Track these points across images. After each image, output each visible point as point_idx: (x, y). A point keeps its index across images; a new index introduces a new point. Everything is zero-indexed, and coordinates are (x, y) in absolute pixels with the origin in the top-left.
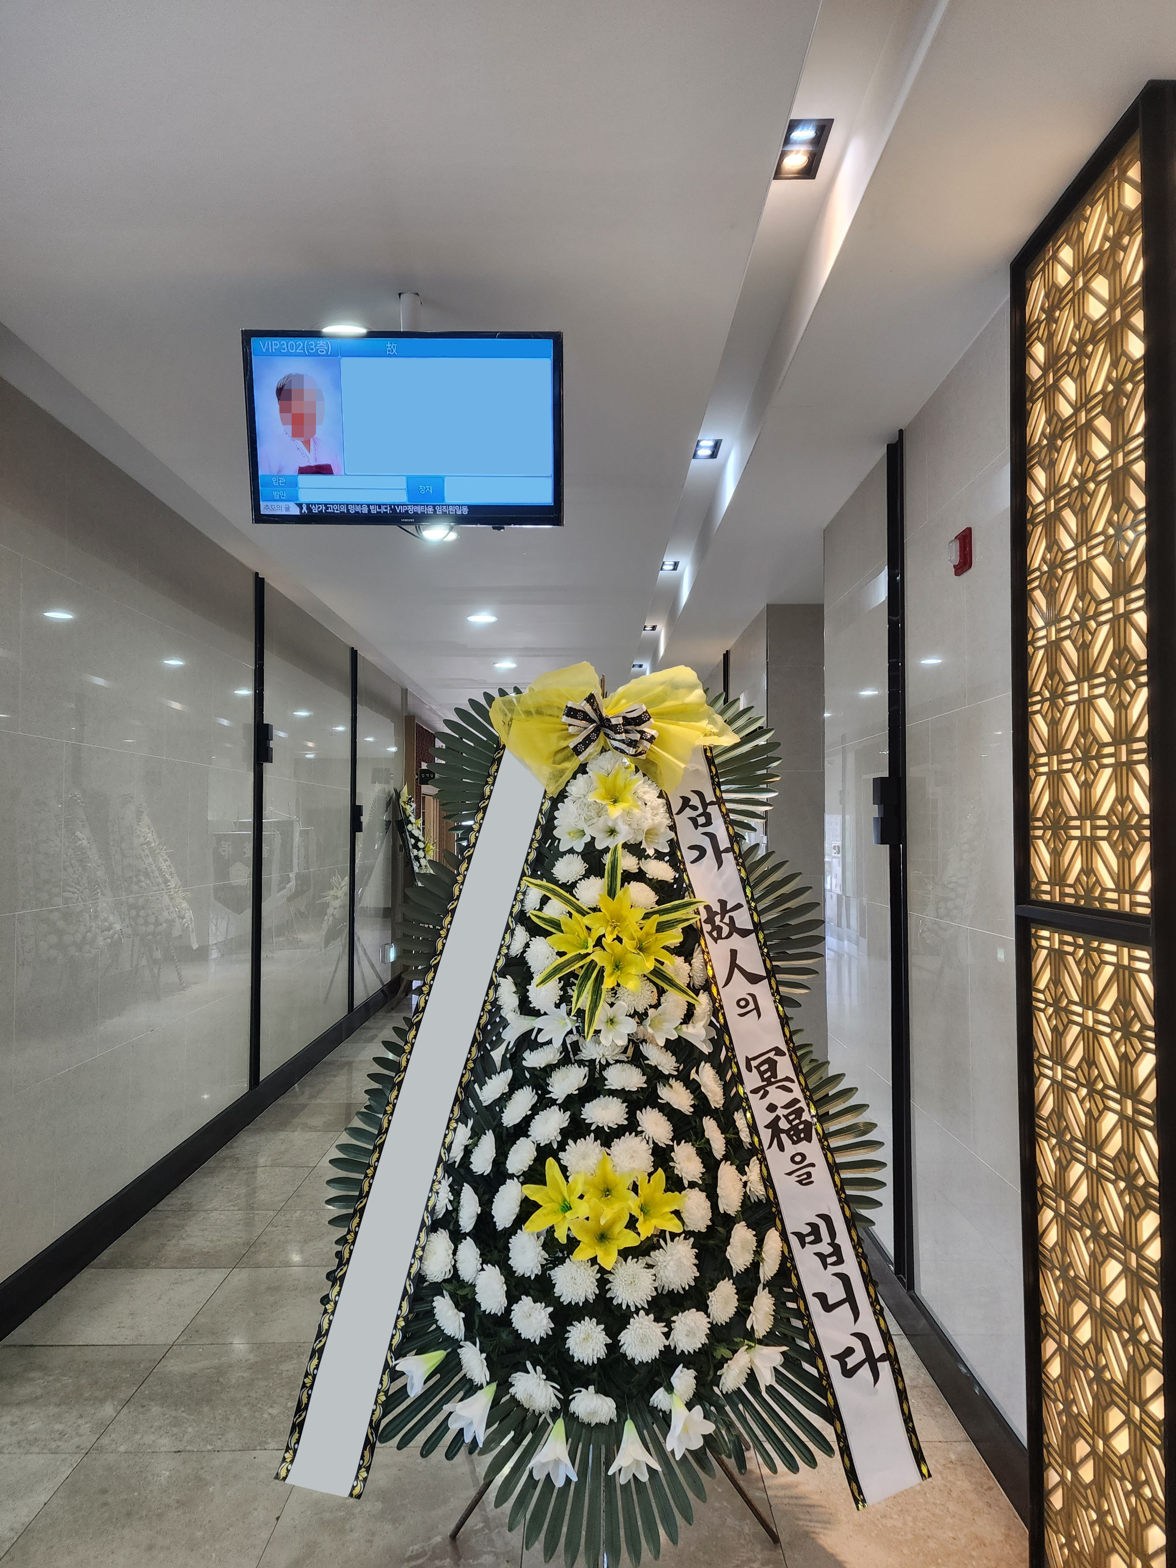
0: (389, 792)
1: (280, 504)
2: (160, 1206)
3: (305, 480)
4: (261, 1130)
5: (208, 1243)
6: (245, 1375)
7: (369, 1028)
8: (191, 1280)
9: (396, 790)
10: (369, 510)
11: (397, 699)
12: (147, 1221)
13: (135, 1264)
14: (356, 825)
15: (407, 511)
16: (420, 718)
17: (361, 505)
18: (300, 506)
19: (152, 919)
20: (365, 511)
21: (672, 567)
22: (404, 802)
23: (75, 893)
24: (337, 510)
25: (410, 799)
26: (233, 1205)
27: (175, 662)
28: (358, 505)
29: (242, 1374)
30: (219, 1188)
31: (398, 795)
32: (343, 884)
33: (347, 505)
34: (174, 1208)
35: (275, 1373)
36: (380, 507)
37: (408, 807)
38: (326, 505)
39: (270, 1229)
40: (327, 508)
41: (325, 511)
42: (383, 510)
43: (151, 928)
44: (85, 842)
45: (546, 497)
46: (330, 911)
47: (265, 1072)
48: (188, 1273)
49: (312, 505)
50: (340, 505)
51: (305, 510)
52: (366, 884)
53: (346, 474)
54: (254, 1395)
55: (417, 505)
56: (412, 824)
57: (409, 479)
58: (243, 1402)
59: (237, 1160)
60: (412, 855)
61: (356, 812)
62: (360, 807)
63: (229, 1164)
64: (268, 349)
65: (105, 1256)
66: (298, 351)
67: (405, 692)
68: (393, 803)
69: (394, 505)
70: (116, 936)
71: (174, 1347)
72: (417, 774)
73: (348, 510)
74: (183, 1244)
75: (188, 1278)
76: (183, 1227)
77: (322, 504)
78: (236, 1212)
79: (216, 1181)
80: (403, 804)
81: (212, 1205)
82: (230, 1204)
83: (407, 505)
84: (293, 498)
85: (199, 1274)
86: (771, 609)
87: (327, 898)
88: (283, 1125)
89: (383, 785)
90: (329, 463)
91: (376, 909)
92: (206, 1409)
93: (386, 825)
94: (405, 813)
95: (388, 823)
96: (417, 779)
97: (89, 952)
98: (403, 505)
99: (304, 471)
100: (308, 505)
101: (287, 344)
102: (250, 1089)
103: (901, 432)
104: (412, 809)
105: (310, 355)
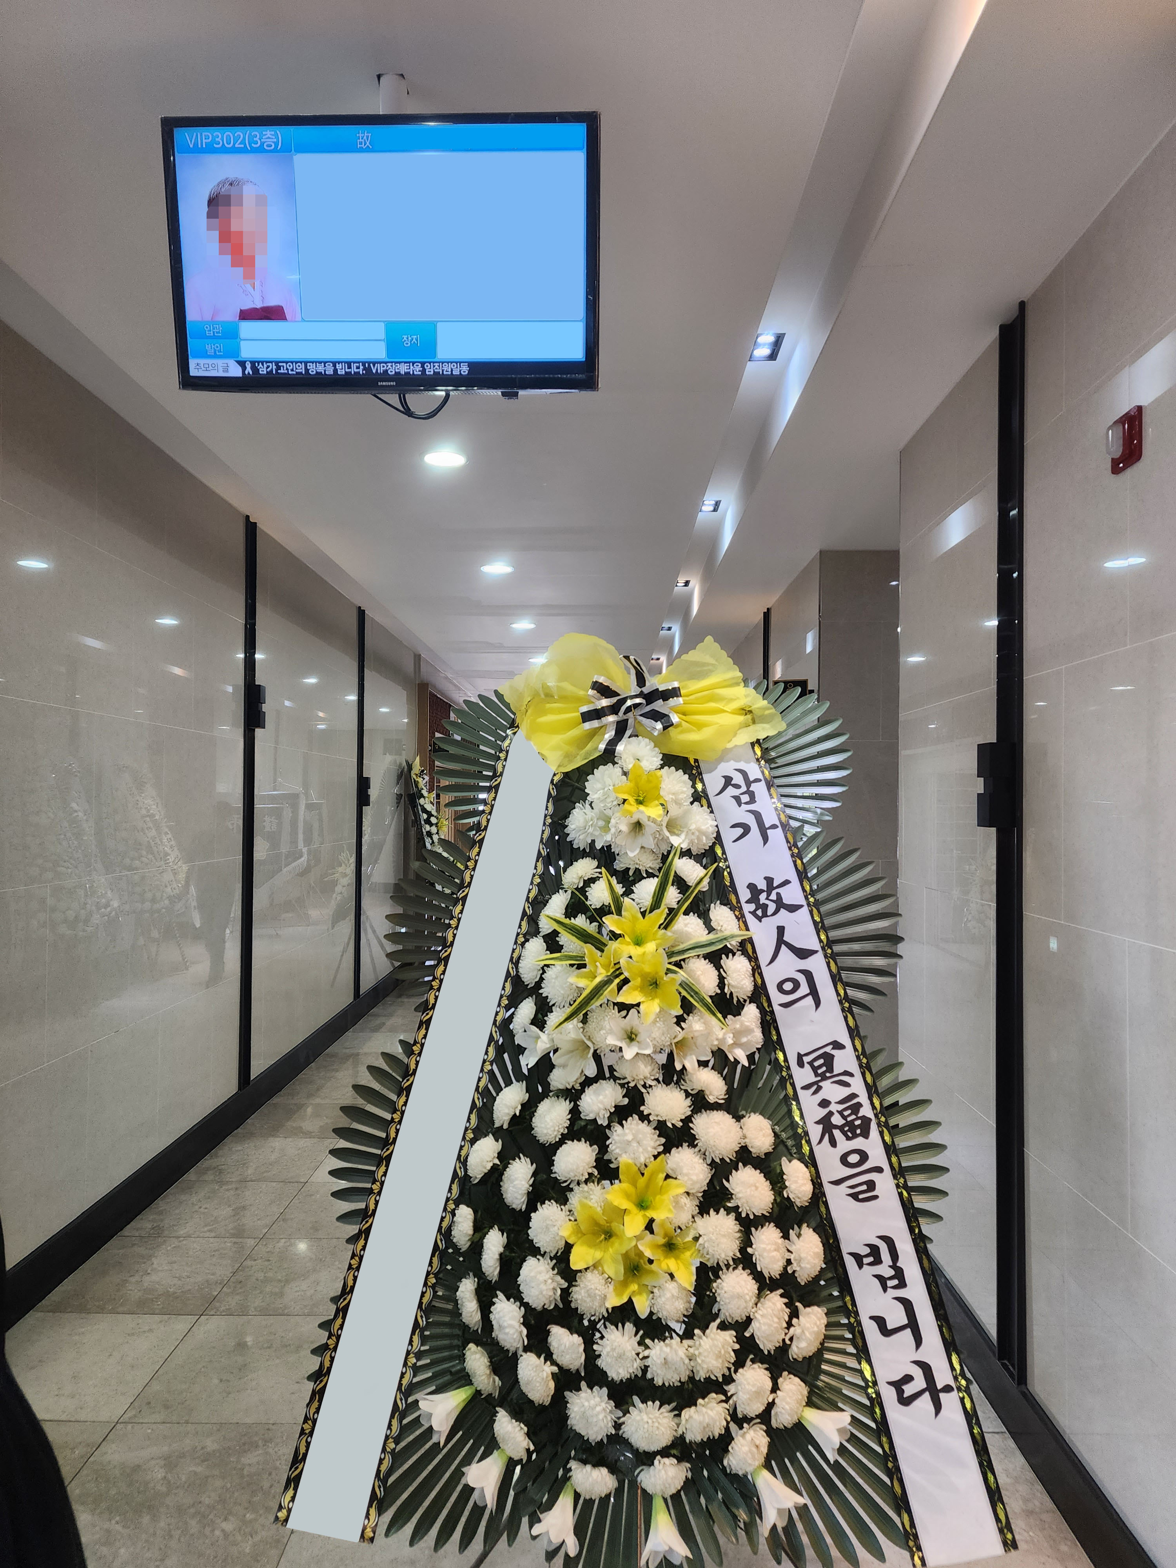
0: (401, 764)
1: (215, 361)
2: (127, 1231)
3: (248, 328)
4: (251, 1135)
5: (176, 1281)
6: (199, 1469)
7: (377, 1016)
8: (151, 1330)
9: (407, 762)
10: (335, 370)
11: (409, 667)
12: (112, 1250)
13: (89, 1307)
14: (363, 799)
15: (387, 371)
16: (434, 687)
17: (325, 363)
18: (242, 364)
19: (149, 895)
20: (330, 371)
21: (712, 508)
22: (416, 775)
23: (68, 868)
24: (292, 370)
25: (423, 771)
26: (210, 1231)
27: (168, 621)
28: (320, 363)
29: (194, 1468)
30: (197, 1207)
31: (410, 767)
32: (351, 862)
33: (306, 363)
34: (143, 1234)
35: (235, 1469)
36: (349, 364)
37: (420, 780)
38: (277, 363)
39: (249, 1263)
40: (279, 368)
41: (276, 371)
42: (354, 369)
43: (147, 905)
44: (80, 814)
45: (576, 352)
46: (338, 889)
47: (258, 1067)
48: (148, 1321)
49: (258, 362)
50: (296, 363)
51: (249, 370)
52: (376, 861)
53: (303, 320)
54: (207, 1501)
55: (400, 363)
56: (424, 797)
57: (390, 326)
58: (192, 1510)
59: (221, 1172)
60: (424, 830)
61: (363, 784)
62: (368, 779)
63: (212, 1177)
64: (196, 144)
65: (56, 1295)
66: (236, 146)
67: (418, 658)
68: (404, 775)
69: (369, 363)
70: (114, 913)
71: (119, 1426)
72: (430, 746)
73: (307, 370)
74: (147, 1281)
75: (147, 1328)
76: (150, 1257)
77: (271, 362)
78: (212, 1240)
79: (194, 1199)
80: (415, 777)
81: (185, 1231)
82: (206, 1229)
83: (386, 363)
84: (233, 353)
85: (161, 1322)
86: (823, 555)
87: (335, 875)
88: (274, 1131)
89: (394, 757)
90: (280, 304)
91: (385, 885)
92: (146, 1519)
93: (397, 799)
94: (417, 786)
95: (399, 797)
96: (431, 750)
97: (84, 931)
98: (380, 363)
99: (246, 315)
100: (253, 363)
101: (223, 137)
102: (240, 1089)
103: (1022, 305)
104: (424, 781)
105: (254, 151)
